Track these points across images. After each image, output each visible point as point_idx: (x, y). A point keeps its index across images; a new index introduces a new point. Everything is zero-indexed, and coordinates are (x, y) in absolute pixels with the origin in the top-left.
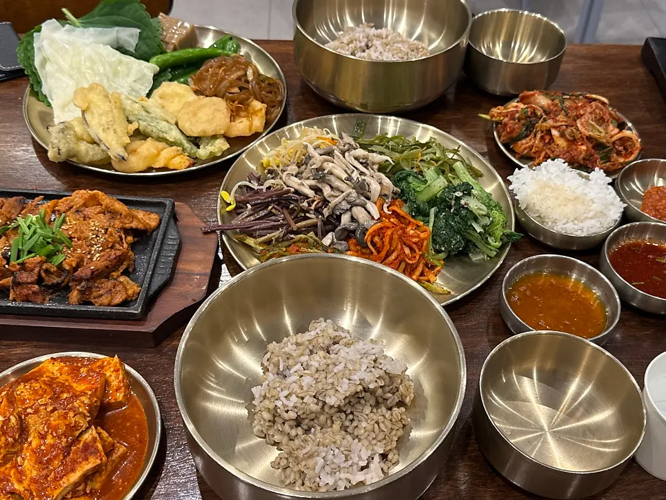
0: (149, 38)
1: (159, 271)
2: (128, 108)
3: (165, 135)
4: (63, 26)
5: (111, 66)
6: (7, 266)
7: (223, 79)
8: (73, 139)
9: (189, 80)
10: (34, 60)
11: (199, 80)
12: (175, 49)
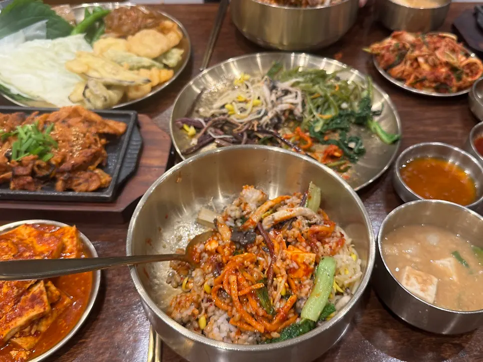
1: (126, 165)
6: (8, 163)
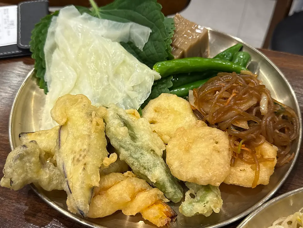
0: (159, 41)
2: (112, 129)
3: (147, 173)
4: (81, 13)
5: (113, 65)
7: (230, 109)
8: (33, 168)
9: (191, 92)
10: (44, 44)
11: (202, 100)
12: (183, 56)
